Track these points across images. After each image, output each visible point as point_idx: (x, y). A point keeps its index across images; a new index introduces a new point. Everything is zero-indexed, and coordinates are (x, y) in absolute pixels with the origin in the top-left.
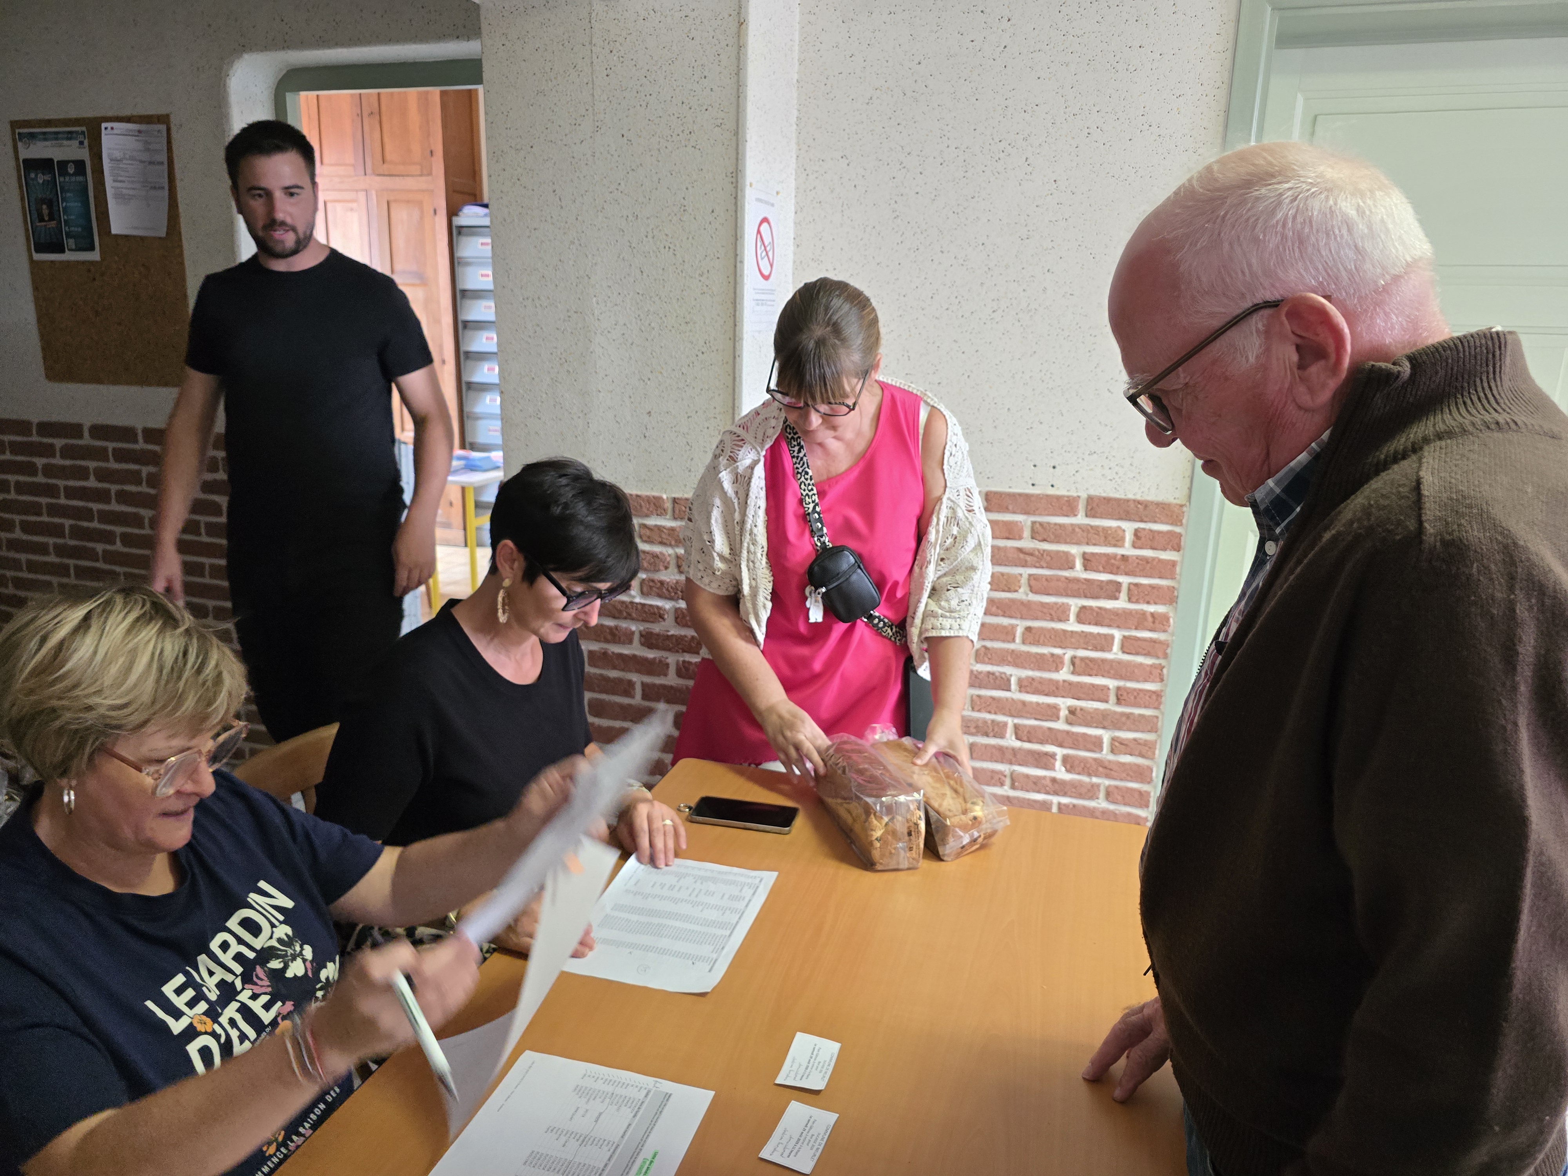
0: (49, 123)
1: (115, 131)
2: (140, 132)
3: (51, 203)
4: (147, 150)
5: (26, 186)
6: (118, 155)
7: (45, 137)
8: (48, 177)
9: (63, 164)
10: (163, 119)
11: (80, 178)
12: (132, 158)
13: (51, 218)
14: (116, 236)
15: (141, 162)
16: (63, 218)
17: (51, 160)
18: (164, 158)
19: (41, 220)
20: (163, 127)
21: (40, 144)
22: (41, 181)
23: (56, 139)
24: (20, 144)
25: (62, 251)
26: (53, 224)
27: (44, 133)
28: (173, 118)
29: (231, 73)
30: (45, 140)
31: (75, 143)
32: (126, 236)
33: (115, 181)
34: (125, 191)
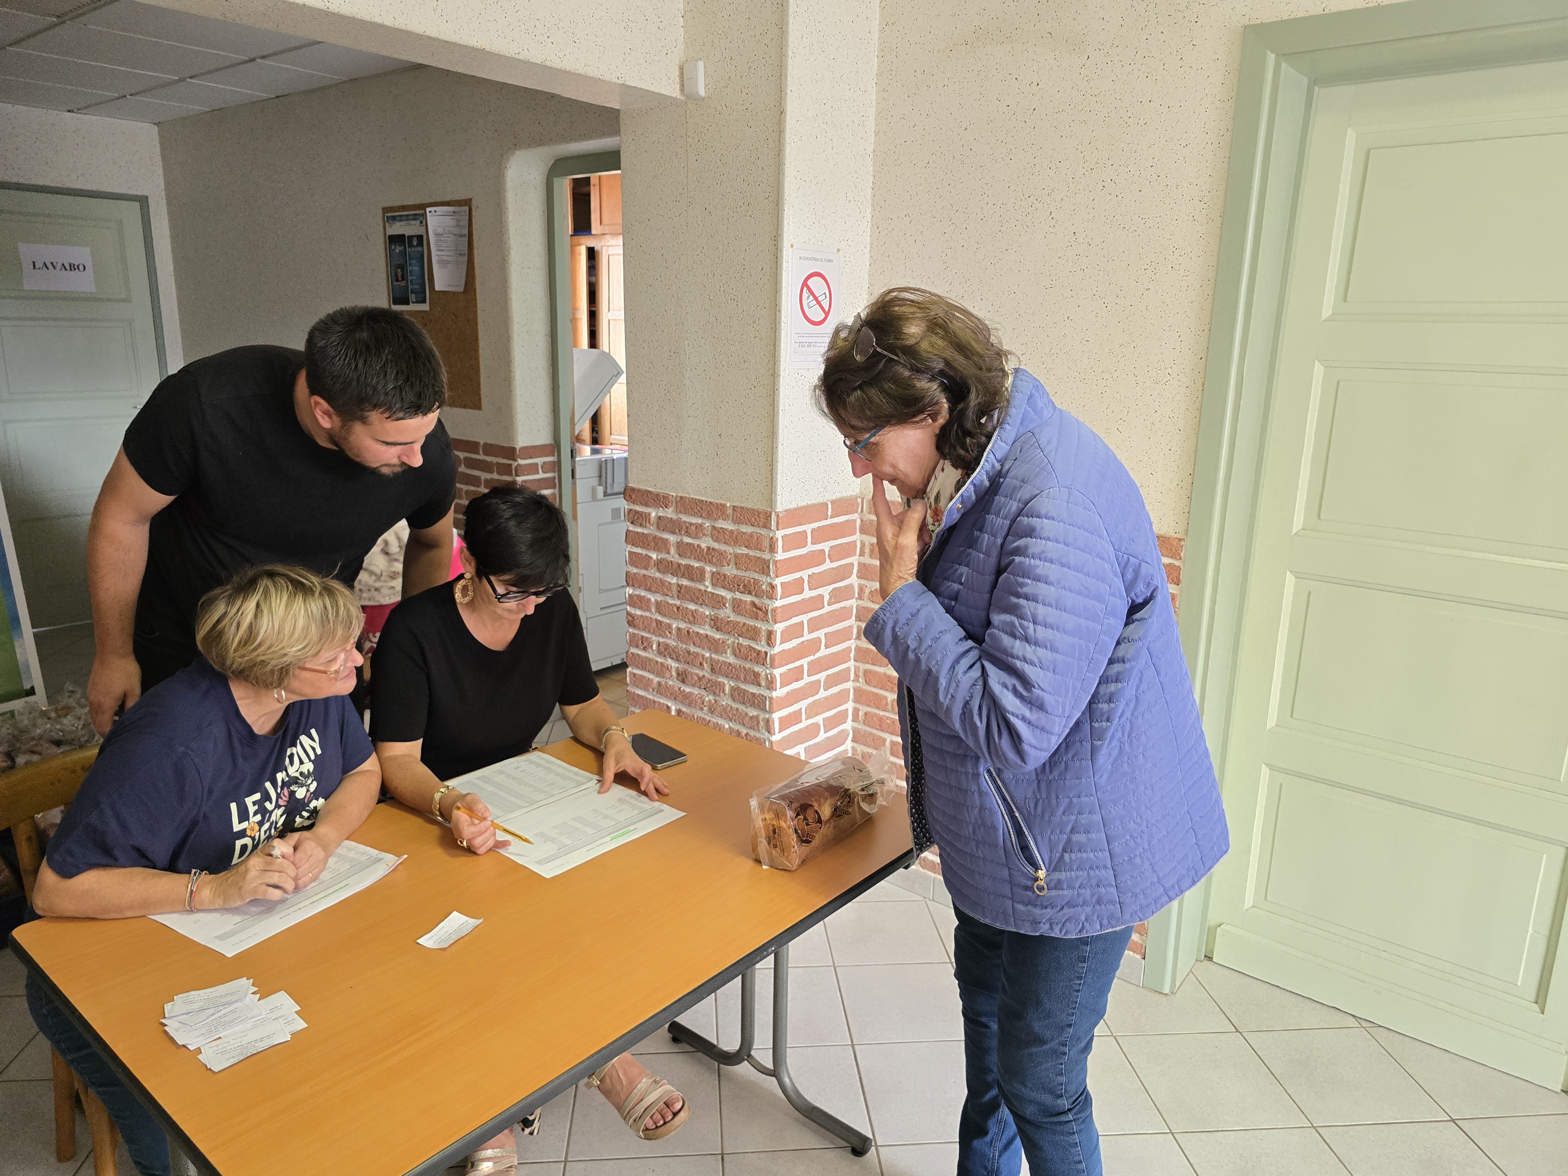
0: (403, 208)
1: (437, 213)
2: (454, 212)
3: (403, 267)
4: (458, 226)
5: (390, 255)
6: (440, 230)
7: (401, 218)
8: (401, 248)
9: (411, 238)
10: (467, 203)
11: (420, 249)
12: (450, 233)
13: (403, 279)
14: (439, 292)
15: (455, 235)
16: (410, 278)
17: (403, 236)
18: (466, 232)
19: (397, 280)
20: (467, 208)
21: (398, 224)
22: (397, 251)
23: (407, 220)
24: (387, 224)
25: (408, 304)
26: (403, 283)
27: (401, 216)
28: (474, 202)
29: (508, 166)
30: (401, 221)
31: (418, 222)
32: (445, 292)
33: (438, 250)
34: (444, 258)
